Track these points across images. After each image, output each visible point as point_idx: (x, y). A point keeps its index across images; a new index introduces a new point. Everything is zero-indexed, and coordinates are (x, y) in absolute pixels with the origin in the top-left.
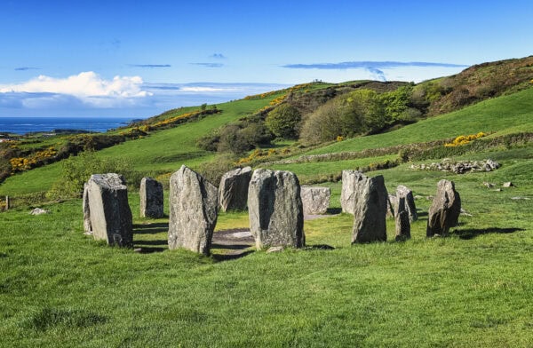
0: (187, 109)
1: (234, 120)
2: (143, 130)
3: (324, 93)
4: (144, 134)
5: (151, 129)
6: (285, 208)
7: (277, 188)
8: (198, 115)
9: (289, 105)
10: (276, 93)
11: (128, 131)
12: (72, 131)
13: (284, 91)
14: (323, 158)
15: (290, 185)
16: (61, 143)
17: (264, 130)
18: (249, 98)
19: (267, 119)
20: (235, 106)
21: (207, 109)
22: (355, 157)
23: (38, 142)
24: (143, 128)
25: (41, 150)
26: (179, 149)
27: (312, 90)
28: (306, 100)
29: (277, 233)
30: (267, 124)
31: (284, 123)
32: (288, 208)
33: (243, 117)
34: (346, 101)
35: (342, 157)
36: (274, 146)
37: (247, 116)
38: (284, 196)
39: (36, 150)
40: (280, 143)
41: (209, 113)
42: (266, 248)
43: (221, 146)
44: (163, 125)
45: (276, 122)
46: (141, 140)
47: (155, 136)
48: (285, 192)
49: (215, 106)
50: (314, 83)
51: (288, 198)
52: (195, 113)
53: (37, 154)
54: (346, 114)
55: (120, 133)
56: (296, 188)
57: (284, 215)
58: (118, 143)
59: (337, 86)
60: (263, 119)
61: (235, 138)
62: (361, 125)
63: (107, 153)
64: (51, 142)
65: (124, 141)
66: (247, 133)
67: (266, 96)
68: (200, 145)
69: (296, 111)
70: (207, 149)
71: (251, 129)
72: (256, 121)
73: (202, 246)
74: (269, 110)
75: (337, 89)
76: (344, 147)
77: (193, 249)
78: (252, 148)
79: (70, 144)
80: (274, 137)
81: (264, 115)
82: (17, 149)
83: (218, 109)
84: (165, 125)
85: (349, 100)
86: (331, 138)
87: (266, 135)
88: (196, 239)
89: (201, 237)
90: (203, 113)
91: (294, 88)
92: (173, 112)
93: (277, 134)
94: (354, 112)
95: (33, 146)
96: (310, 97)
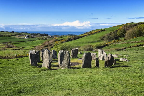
0: (98, 30)
1: (109, 32)
2: (86, 35)
3: (133, 25)
4: (86, 36)
5: (88, 35)
6: (66, 59)
7: (64, 54)
8: (100, 31)
9: (123, 28)
10: (121, 25)
11: (82, 35)
12: (72, 35)
13: (123, 25)
14: (129, 42)
15: (67, 54)
16: (67, 38)
17: (117, 35)
18: (114, 27)
19: (117, 32)
20: (110, 29)
21: (102, 30)
22: (138, 42)
23: (62, 38)
24: (86, 34)
25: (62, 40)
26: (95, 40)
27: (130, 25)
28: (128, 27)
29: (64, 65)
30: (117, 33)
31: (122, 33)
32: (67, 59)
33: (111, 32)
34: (137, 28)
35: (134, 42)
36: (119, 39)
37: (112, 31)
38: (66, 57)
39: (61, 40)
40: (121, 38)
41: (103, 31)
42: (61, 68)
43: (105, 39)
44: (91, 34)
45: (120, 33)
46: (85, 37)
47: (89, 36)
48: (66, 55)
49: (104, 29)
50: (131, 23)
51: (67, 57)
52: (99, 31)
53: (61, 41)
54: (137, 31)
55: (81, 36)
56: (68, 55)
57: (66, 61)
58: (80, 38)
59: (137, 23)
60: (116, 32)
61: (108, 37)
62: (141, 34)
63: (77, 40)
64: (65, 38)
65: (82, 37)
66: (112, 36)
67: (118, 26)
68: (100, 39)
69: (125, 30)
70: (101, 40)
71: (113, 35)
72: (115, 33)
73: (48, 67)
74: (118, 30)
75: (137, 24)
76: (136, 40)
77: (46, 67)
78: (113, 39)
79: (69, 38)
80: (119, 37)
81: (117, 31)
82: (57, 39)
83: (105, 30)
84: (92, 34)
85: (138, 27)
86: (133, 37)
87: (117, 36)
88: (47, 65)
89: (48, 65)
90: (101, 31)
91: (125, 24)
92: (94, 30)
93: (120, 36)
94: (140, 30)
95: (60, 39)
96: (129, 26)
